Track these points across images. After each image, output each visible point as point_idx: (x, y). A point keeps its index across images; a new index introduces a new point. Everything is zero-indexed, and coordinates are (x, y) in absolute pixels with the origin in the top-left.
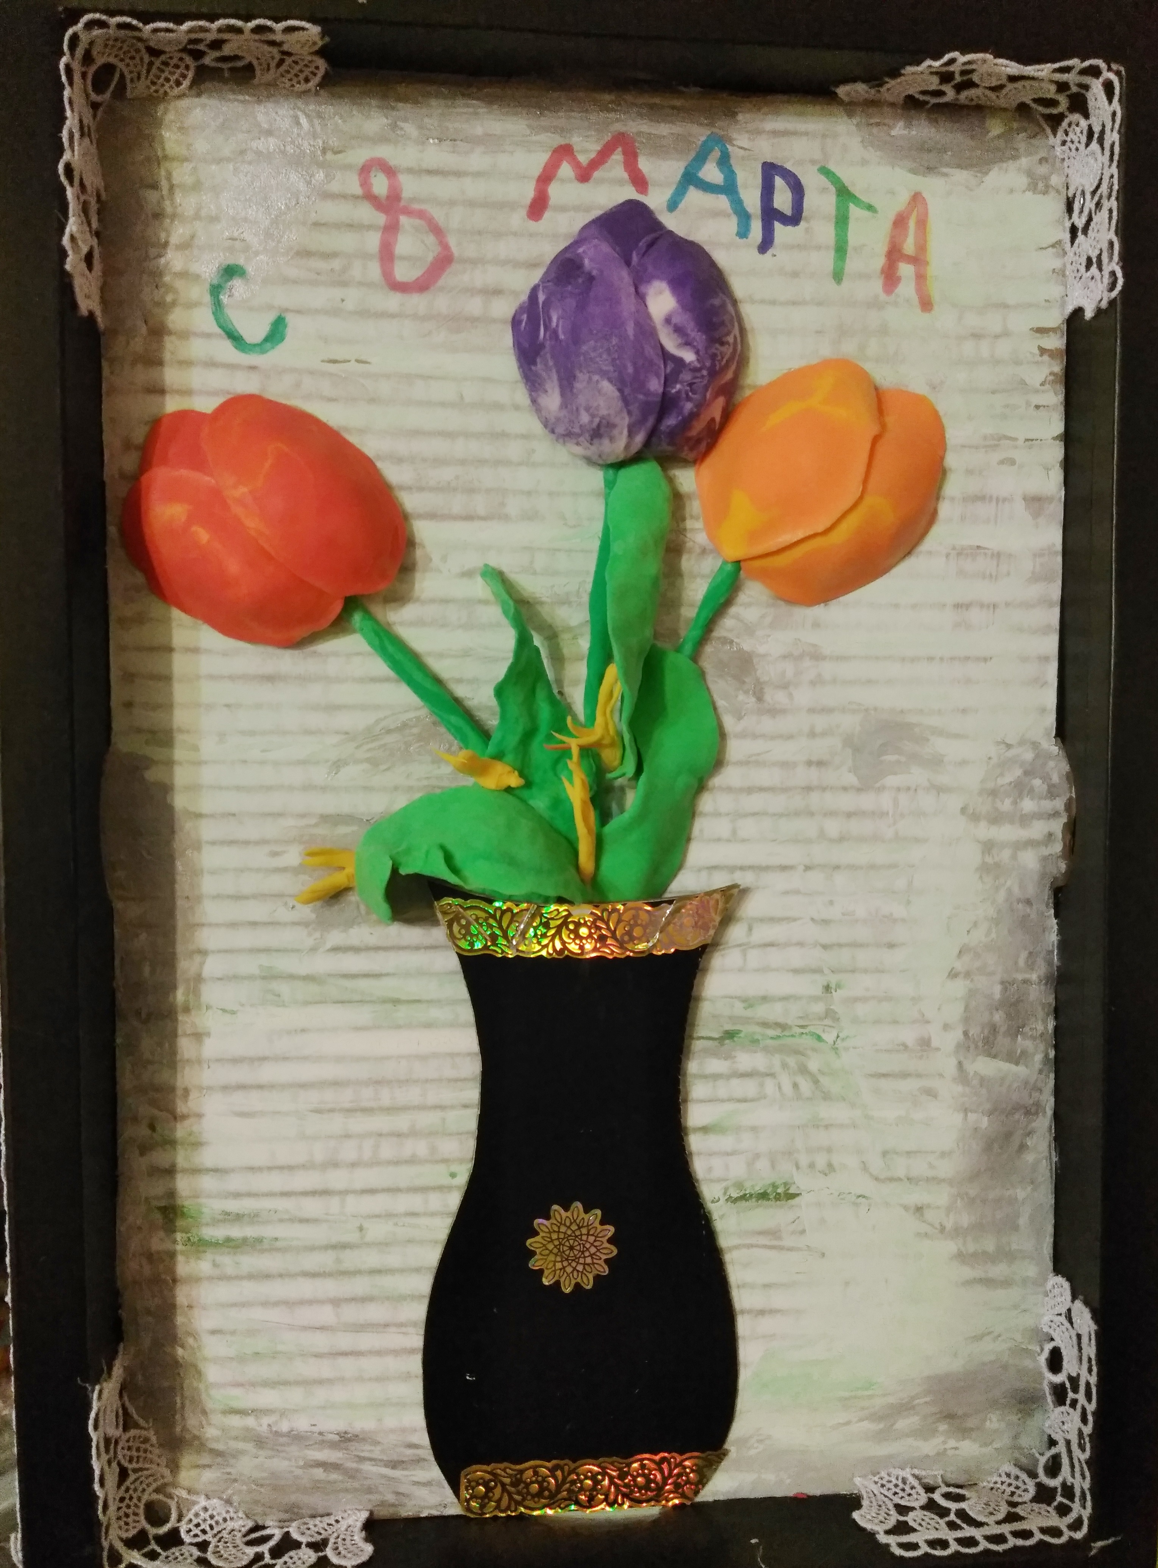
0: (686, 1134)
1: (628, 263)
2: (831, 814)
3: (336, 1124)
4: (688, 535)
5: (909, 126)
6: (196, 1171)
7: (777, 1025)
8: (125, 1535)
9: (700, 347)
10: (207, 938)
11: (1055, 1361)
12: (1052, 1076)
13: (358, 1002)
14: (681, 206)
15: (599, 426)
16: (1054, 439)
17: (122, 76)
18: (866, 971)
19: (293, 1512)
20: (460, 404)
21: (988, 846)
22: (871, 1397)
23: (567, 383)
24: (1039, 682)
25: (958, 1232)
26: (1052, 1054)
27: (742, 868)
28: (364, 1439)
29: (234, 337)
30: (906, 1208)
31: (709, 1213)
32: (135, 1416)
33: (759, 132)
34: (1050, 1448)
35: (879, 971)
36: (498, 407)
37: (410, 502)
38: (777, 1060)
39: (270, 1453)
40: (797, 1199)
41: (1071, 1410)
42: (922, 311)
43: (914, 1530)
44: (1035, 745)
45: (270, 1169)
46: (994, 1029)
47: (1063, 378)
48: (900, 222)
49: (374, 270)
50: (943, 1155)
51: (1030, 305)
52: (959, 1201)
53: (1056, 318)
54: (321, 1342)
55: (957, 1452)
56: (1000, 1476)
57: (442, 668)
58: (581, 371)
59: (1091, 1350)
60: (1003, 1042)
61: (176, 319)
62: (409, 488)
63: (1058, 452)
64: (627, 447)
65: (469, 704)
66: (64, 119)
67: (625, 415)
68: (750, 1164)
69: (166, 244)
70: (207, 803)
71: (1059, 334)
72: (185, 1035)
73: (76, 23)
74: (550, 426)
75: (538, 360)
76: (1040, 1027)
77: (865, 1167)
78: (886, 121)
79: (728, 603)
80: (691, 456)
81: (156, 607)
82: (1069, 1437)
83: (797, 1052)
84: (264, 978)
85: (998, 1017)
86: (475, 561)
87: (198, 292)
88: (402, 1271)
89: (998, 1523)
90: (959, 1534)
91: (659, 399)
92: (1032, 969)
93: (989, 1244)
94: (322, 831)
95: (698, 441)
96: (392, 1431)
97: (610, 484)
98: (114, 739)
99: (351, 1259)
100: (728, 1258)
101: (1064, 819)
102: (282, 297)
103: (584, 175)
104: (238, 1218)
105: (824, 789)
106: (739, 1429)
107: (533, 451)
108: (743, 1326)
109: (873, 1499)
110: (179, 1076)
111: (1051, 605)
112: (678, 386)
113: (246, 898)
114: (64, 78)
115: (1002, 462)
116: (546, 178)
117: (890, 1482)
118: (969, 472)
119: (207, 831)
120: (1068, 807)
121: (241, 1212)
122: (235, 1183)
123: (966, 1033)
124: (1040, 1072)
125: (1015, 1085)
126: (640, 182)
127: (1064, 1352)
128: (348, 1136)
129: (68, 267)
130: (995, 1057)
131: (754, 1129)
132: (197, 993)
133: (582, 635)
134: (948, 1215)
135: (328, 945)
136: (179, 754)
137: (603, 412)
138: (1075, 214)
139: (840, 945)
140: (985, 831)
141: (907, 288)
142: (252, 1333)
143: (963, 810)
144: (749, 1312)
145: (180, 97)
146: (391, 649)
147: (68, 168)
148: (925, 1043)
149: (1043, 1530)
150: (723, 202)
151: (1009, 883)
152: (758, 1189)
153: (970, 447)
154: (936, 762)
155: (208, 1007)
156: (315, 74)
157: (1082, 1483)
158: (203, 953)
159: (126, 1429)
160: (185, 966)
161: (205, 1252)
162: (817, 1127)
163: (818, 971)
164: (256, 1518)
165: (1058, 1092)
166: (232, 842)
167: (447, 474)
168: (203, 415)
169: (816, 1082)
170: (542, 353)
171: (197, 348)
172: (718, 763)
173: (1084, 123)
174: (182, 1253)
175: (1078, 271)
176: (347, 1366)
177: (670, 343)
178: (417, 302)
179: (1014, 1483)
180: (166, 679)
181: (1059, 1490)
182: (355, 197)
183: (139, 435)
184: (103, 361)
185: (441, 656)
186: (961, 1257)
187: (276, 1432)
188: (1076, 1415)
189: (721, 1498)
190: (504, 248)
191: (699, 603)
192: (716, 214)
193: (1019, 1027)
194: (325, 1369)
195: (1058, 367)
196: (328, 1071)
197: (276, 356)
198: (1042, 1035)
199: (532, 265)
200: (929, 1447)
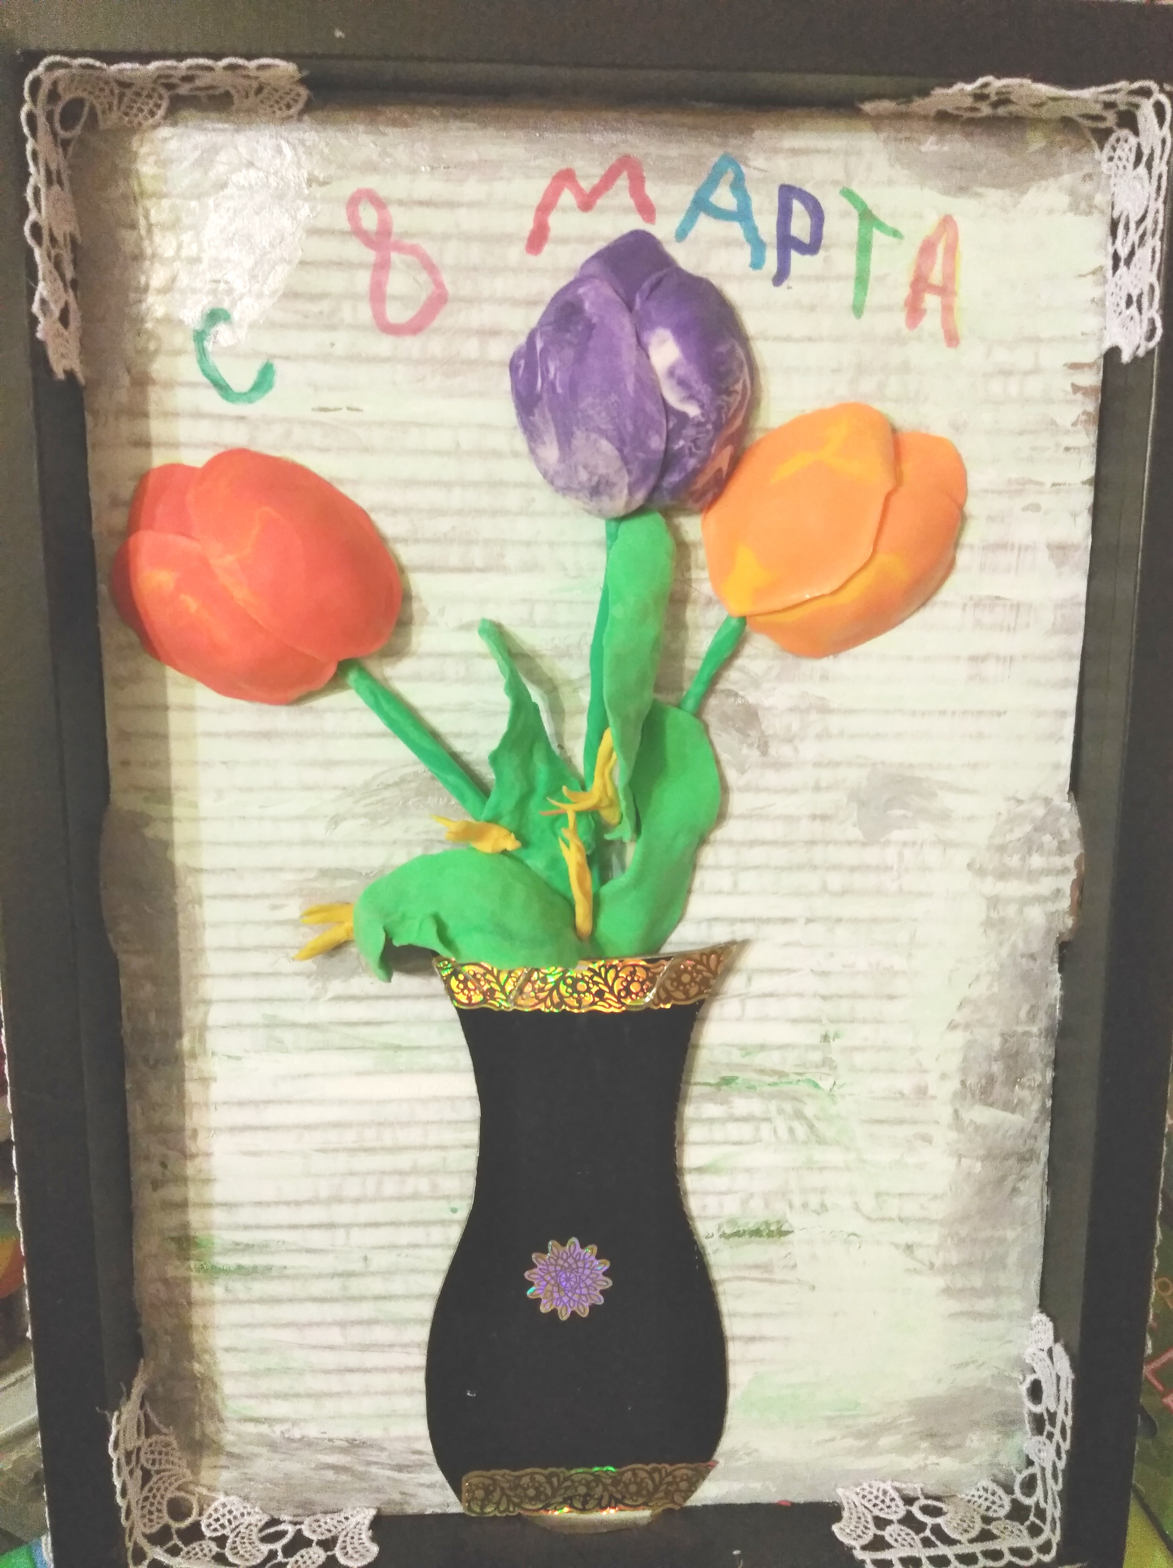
0: (682, 1174)
1: (630, 307)
2: (835, 868)
3: (342, 1162)
4: (693, 585)
5: (940, 141)
6: (208, 1205)
7: (774, 1072)
8: (148, 1531)
9: (706, 400)
10: (211, 988)
11: (1036, 1391)
12: (1048, 1124)
13: (358, 1048)
14: (691, 234)
15: (598, 483)
16: (1084, 483)
17: (92, 108)
18: (864, 1021)
19: (307, 1508)
20: (456, 452)
21: (994, 902)
22: (854, 1417)
23: (565, 439)
24: (1055, 737)
25: (947, 1268)
26: (1049, 1103)
27: (743, 921)
28: (371, 1446)
29: (221, 387)
30: (897, 1246)
31: (703, 1247)
32: (157, 1423)
33: (776, 151)
34: (1027, 1468)
35: (878, 1021)
36: (496, 454)
37: (405, 554)
38: (773, 1106)
39: (283, 1456)
40: (790, 1236)
41: (1047, 1442)
42: (948, 346)
43: (890, 1546)
44: (1047, 801)
45: (277, 1203)
46: (991, 1079)
47: (1097, 418)
48: (927, 249)
49: (365, 312)
50: (935, 1197)
51: (1065, 339)
52: (949, 1240)
53: (1092, 353)
54: (330, 1359)
55: (937, 1467)
56: (978, 1490)
57: (439, 722)
58: (579, 429)
59: (1067, 1394)
60: (999, 1091)
61: (159, 368)
62: (405, 541)
63: (1086, 497)
64: (628, 503)
65: (467, 758)
66: (29, 175)
67: (624, 472)
68: (745, 1202)
69: (146, 289)
70: (207, 859)
71: (1095, 369)
72: (192, 1080)
73: (36, 65)
74: (550, 478)
75: (536, 411)
76: (1038, 1078)
77: (857, 1208)
78: (916, 135)
79: (735, 654)
80: (697, 506)
81: (150, 667)
82: (1044, 1465)
83: (795, 1099)
84: (268, 1026)
85: (996, 1068)
86: (473, 614)
87: (181, 339)
88: (406, 1297)
89: (971, 1541)
90: (932, 1552)
91: (662, 455)
92: (1034, 1022)
93: (977, 1280)
94: (323, 884)
95: (704, 493)
96: (398, 1439)
97: (612, 537)
98: (113, 796)
99: (356, 1286)
100: (720, 1289)
101: (1073, 875)
102: (270, 344)
103: (587, 203)
104: (248, 1248)
105: (827, 843)
106: (727, 1443)
107: (533, 500)
108: (734, 1351)
109: (854, 1511)
110: (187, 1118)
111: (1071, 657)
112: (681, 443)
113: (247, 949)
114: (26, 130)
115: (1026, 509)
116: (545, 208)
117: (871, 1493)
118: (991, 519)
119: (208, 885)
120: (1077, 864)
121: (251, 1243)
122: (244, 1216)
123: (963, 1083)
124: (1036, 1120)
125: (1011, 1133)
126: (646, 209)
127: (1044, 1386)
128: (352, 1174)
129: (39, 335)
130: (991, 1105)
131: (748, 1170)
132: (202, 1039)
133: (582, 687)
134: (937, 1253)
135: (330, 994)
136: (178, 811)
137: (602, 471)
138: (1119, 241)
139: (840, 997)
140: (991, 886)
141: (932, 322)
142: (264, 1350)
143: (970, 866)
144: (741, 1338)
145: (155, 127)
146: (386, 707)
147: (36, 229)
148: (922, 1092)
149: (1014, 1551)
150: (736, 230)
151: (1013, 938)
152: (752, 1226)
153: (993, 492)
154: (945, 817)
155: (213, 1054)
156: (296, 101)
157: (1054, 1511)
158: (207, 1002)
159: (147, 1436)
160: (191, 1015)
161: (218, 1278)
162: (811, 1169)
163: (816, 1021)
164: (272, 1513)
165: (1052, 1140)
166: (233, 897)
167: (443, 525)
168: (191, 470)
169: (811, 1127)
170: (539, 405)
171: (182, 399)
172: (721, 816)
173: (1133, 140)
174: (196, 1279)
175: (1118, 305)
176: (356, 1381)
177: (673, 397)
178: (411, 345)
179: (991, 1498)
180: (162, 737)
181: (1033, 1510)
182: (343, 233)
183: (126, 491)
184: (86, 414)
185: (440, 710)
186: (948, 1291)
187: (288, 1438)
188: (1052, 1448)
189: (709, 1502)
190: (501, 285)
191: (704, 656)
192: (728, 243)
193: (1017, 1078)
194: (333, 1383)
195: (1091, 406)
196: (333, 1114)
197: (262, 406)
198: (1039, 1086)
199: (531, 303)
200: (909, 1463)
